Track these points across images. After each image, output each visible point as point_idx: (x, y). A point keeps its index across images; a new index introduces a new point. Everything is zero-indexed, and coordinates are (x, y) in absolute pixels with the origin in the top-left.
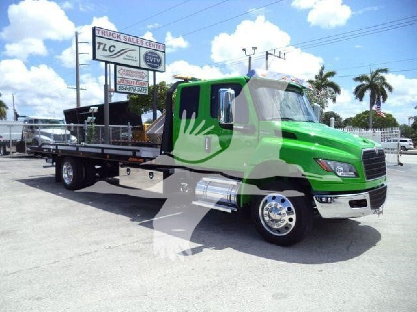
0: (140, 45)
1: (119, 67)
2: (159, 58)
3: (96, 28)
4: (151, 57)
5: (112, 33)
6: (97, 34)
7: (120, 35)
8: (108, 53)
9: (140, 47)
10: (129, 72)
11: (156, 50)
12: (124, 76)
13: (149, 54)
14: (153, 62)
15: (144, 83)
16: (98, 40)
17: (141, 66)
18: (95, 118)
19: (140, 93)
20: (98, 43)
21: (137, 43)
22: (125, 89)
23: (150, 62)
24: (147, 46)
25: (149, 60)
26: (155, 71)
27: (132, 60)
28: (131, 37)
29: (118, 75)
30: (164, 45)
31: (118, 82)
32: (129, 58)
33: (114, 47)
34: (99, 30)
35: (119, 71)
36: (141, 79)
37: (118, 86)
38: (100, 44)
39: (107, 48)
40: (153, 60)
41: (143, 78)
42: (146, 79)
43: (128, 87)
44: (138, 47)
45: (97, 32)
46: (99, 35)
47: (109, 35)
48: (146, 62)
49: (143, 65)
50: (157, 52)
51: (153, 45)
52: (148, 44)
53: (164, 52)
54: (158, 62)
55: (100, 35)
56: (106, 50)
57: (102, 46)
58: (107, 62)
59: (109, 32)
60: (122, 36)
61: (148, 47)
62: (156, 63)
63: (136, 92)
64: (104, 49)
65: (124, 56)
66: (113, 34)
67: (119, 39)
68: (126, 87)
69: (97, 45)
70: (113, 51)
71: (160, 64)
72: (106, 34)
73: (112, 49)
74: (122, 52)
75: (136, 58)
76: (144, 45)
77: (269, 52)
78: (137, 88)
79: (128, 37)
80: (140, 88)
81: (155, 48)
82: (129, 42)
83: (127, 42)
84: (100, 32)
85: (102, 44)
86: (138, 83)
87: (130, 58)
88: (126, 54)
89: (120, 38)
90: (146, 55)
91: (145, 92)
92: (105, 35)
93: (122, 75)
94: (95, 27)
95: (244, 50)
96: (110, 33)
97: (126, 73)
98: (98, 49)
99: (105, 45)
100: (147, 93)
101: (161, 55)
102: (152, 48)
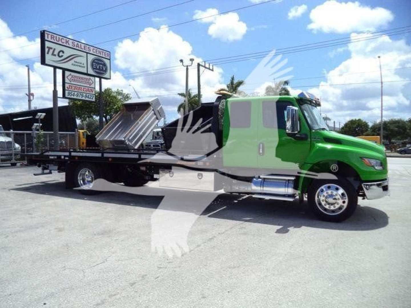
0: (87, 51)
1: (67, 73)
2: (105, 65)
3: (46, 32)
4: (98, 64)
5: (61, 37)
6: (46, 38)
7: (69, 41)
8: (57, 58)
9: (87, 53)
10: (77, 78)
11: (103, 57)
12: (72, 82)
13: (96, 61)
14: (99, 69)
15: (91, 90)
16: (47, 44)
17: (89, 73)
18: (41, 124)
19: (87, 99)
20: (48, 47)
21: (85, 49)
22: (74, 95)
23: (96, 69)
24: (94, 52)
25: (96, 66)
26: (100, 78)
27: (80, 66)
28: (79, 43)
29: (67, 80)
30: (109, 53)
31: (66, 89)
32: (76, 64)
33: (63, 52)
34: (48, 35)
35: (67, 77)
36: (88, 86)
37: (67, 92)
38: (50, 48)
39: (56, 53)
40: (100, 66)
41: (90, 85)
42: (93, 86)
43: (76, 93)
44: (85, 54)
45: (46, 35)
46: (47, 39)
47: (58, 40)
48: (93, 69)
49: (91, 71)
50: (103, 59)
51: (100, 53)
52: (94, 51)
53: (110, 59)
54: (104, 69)
55: (49, 39)
56: (55, 55)
57: (51, 51)
58: (55, 68)
59: (58, 36)
60: (70, 42)
61: (95, 54)
62: (102, 70)
63: (84, 98)
64: (53, 54)
65: (72, 62)
66: (62, 39)
67: (67, 45)
68: (74, 93)
69: (47, 50)
70: (62, 56)
71: (106, 71)
72: (55, 38)
73: (61, 54)
74: (71, 57)
75: (83, 64)
76: (91, 52)
77: (201, 63)
78: (84, 95)
79: (76, 43)
80: (88, 95)
81: (102, 56)
82: (77, 48)
83: (75, 47)
84: (50, 36)
85: (51, 48)
86: (85, 90)
87: (78, 64)
88: (74, 60)
89: (69, 44)
90: (93, 61)
91: (92, 99)
92: (54, 40)
93: (70, 81)
94: (44, 31)
95: (181, 61)
96: (59, 38)
97: (74, 79)
98: (48, 53)
99: (55, 49)
100: (94, 100)
101: (107, 62)
102: (97, 55)
